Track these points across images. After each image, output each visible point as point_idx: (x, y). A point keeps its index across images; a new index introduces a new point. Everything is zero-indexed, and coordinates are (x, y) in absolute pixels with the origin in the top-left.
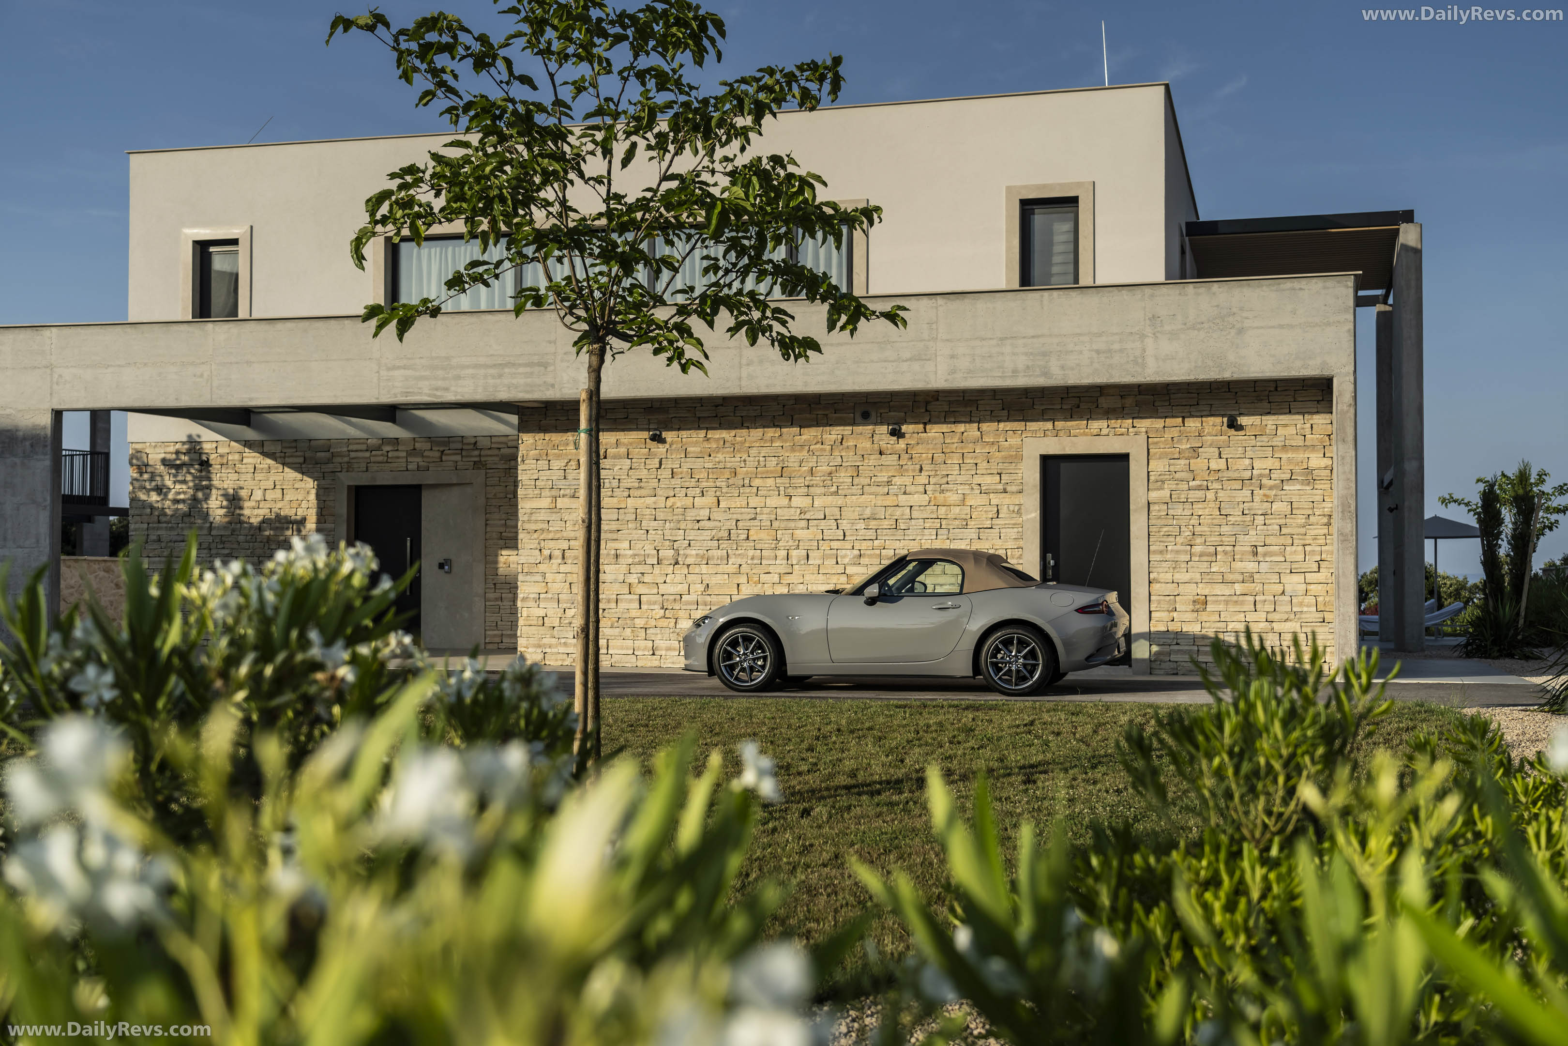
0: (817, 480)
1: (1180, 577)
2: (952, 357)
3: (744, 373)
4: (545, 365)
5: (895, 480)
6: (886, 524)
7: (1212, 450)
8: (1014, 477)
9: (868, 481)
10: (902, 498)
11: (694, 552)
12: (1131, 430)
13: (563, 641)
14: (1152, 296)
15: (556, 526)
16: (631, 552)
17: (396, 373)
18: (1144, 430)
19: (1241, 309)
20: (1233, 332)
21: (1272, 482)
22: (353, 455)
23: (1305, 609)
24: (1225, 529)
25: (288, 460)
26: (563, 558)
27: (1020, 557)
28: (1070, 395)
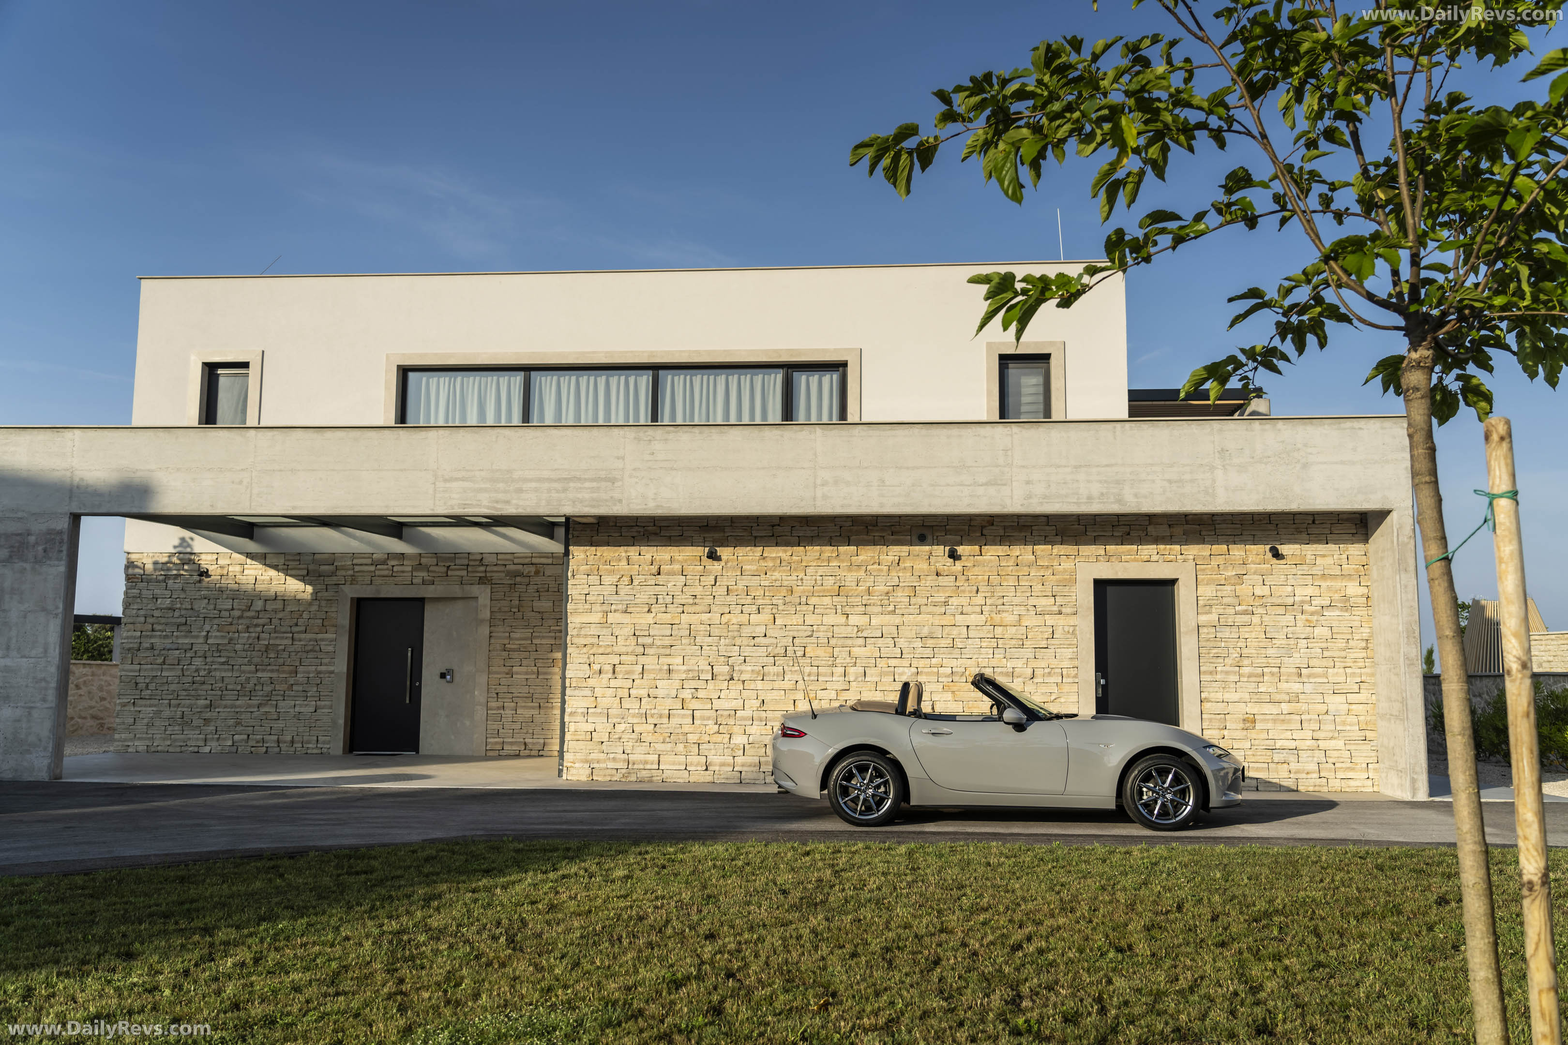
0: (875, 599)
1: (1227, 696)
2: (1028, 482)
3: (819, 494)
5: (951, 601)
6: (943, 643)
7: (1256, 577)
8: (1068, 599)
9: (924, 601)
10: (959, 618)
11: (749, 668)
13: (612, 756)
14: (1221, 430)
15: (607, 640)
16: (684, 668)
17: (455, 485)
18: (1192, 555)
19: (1305, 445)
20: (1298, 466)
21: (1312, 609)
22: (357, 568)
23: (1348, 728)
24: (1271, 652)
25: (289, 572)
26: (614, 672)
27: (1076, 676)
28: (1121, 523)
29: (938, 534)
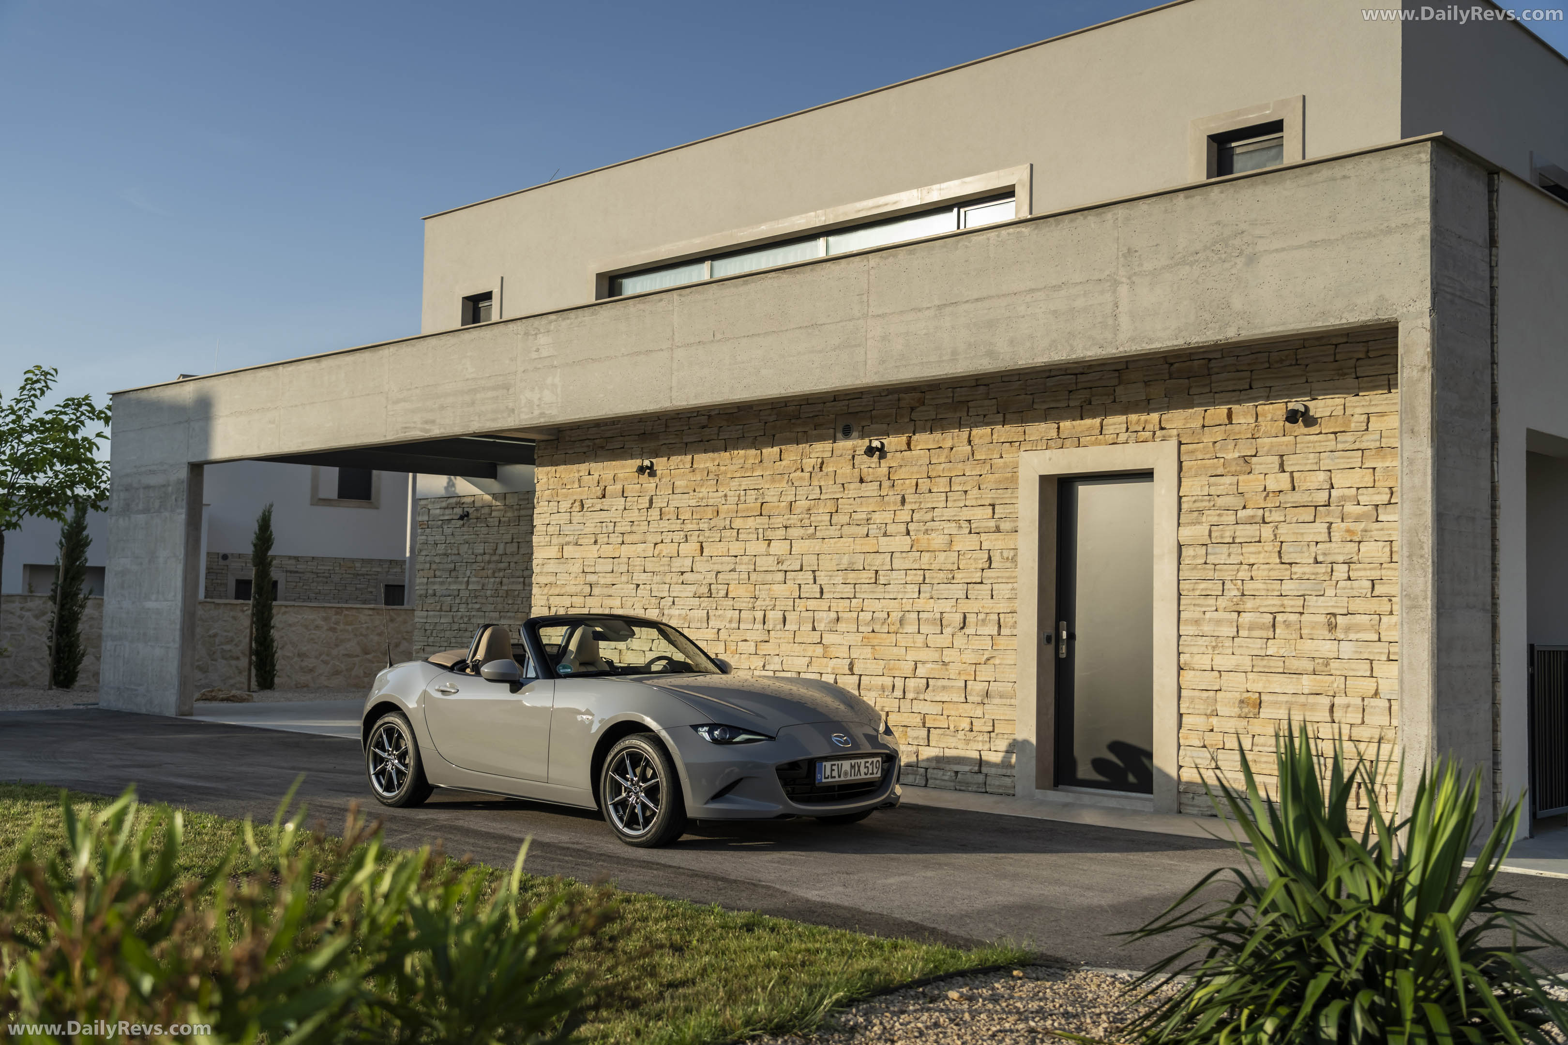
0: (795, 519)
1: (1222, 662)
2: (885, 338)
4: (507, 387)
5: (874, 517)
6: (865, 577)
7: (1270, 459)
8: (1009, 509)
9: (847, 519)
12: (1158, 433)
14: (1128, 218)
15: (562, 579)
17: (399, 406)
24: (1288, 586)
27: (1014, 625)
28: (1080, 386)
29: (864, 423)
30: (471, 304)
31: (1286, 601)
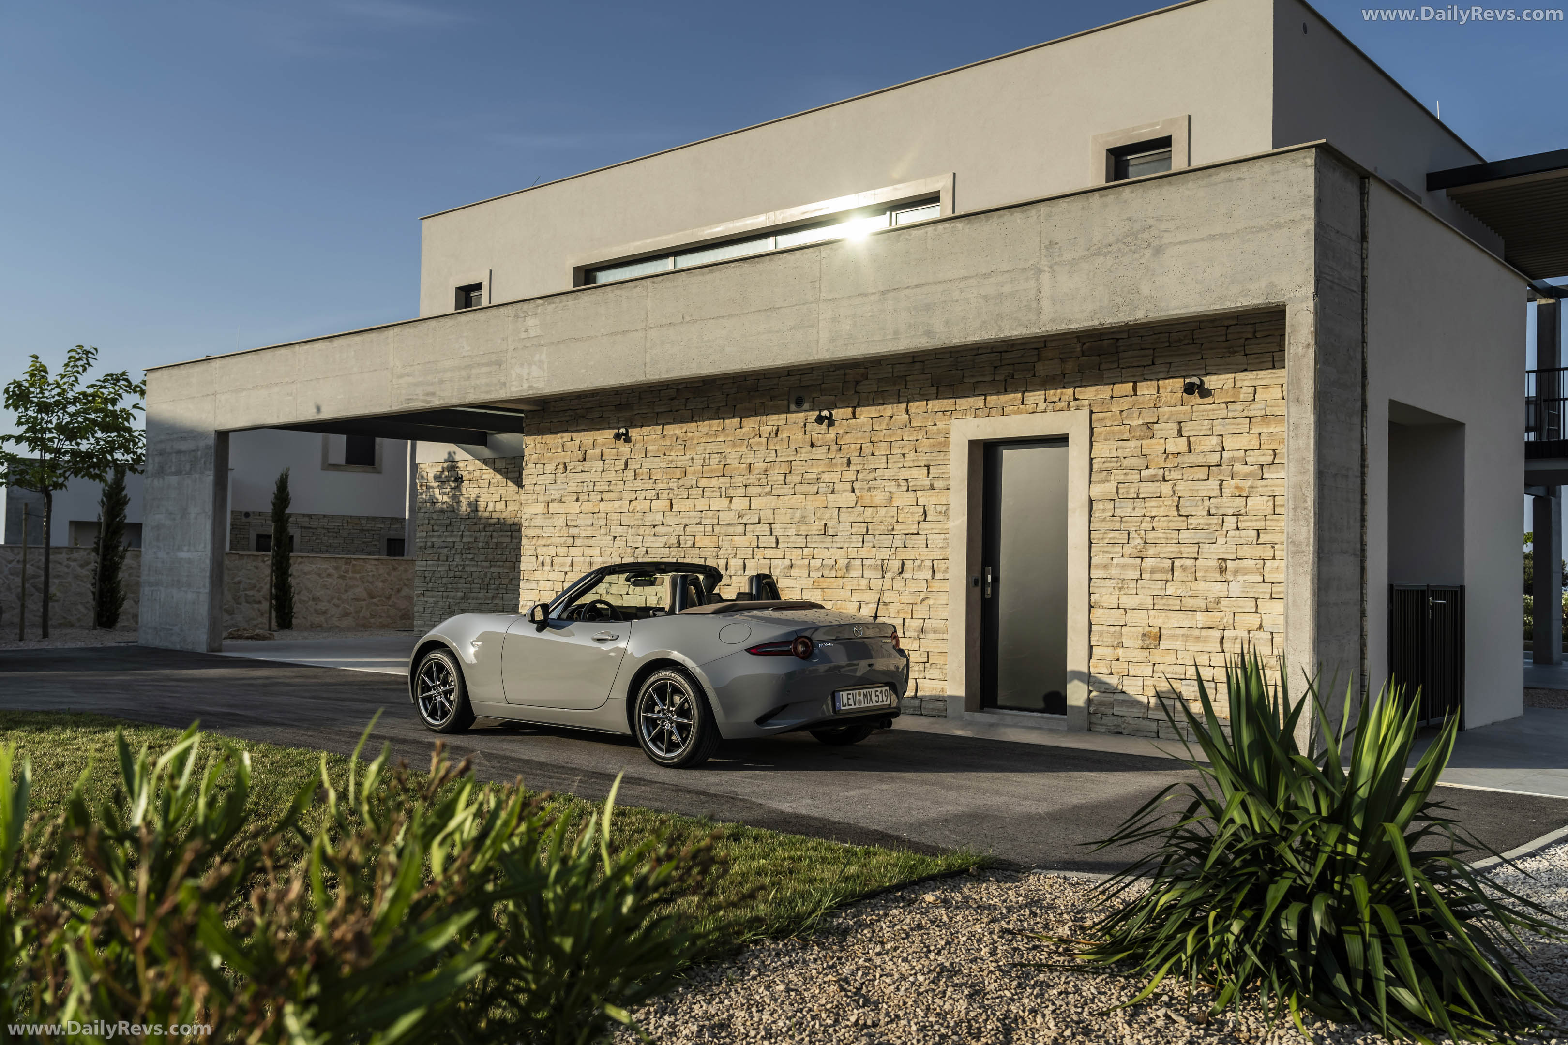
0: (754, 478)
1: (1127, 601)
2: (835, 320)
4: (499, 363)
5: (824, 477)
6: (816, 529)
7: (1169, 425)
8: (942, 469)
9: (799, 478)
10: (831, 497)
12: (1072, 403)
14: (1050, 215)
15: (548, 532)
18: (1087, 402)
19: (1160, 219)
20: (1148, 253)
21: (1247, 469)
24: (1185, 535)
26: (552, 565)
27: (946, 570)
28: (1004, 363)
29: (814, 395)
30: (463, 293)
31: (1183, 549)
